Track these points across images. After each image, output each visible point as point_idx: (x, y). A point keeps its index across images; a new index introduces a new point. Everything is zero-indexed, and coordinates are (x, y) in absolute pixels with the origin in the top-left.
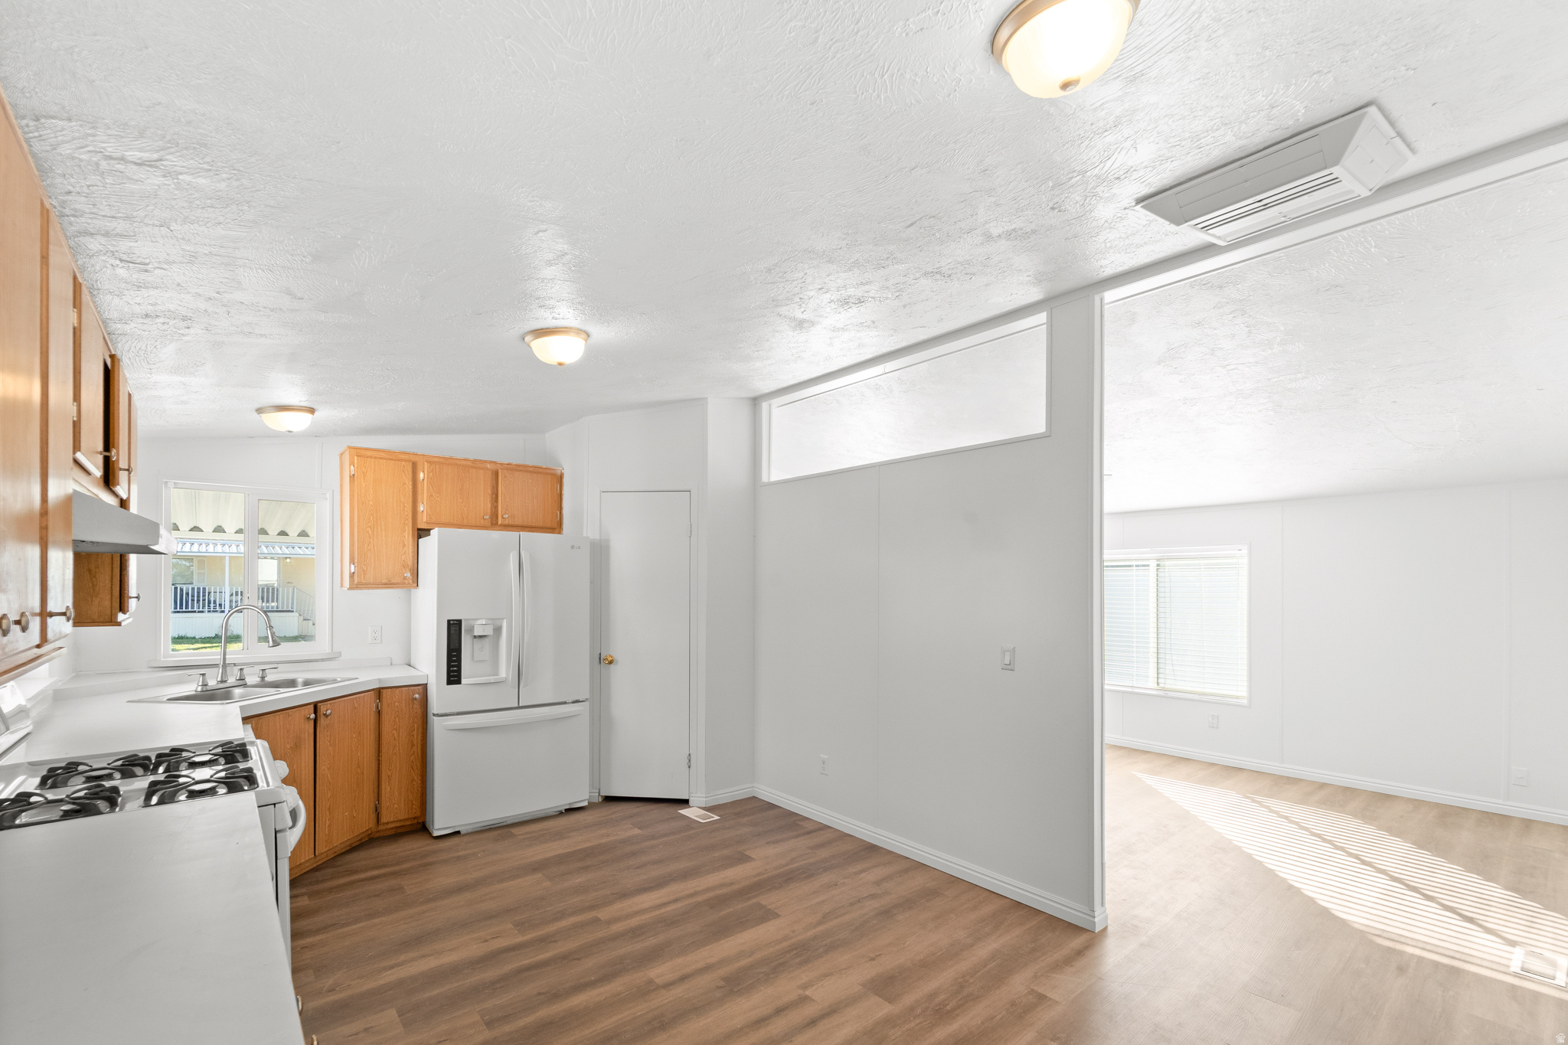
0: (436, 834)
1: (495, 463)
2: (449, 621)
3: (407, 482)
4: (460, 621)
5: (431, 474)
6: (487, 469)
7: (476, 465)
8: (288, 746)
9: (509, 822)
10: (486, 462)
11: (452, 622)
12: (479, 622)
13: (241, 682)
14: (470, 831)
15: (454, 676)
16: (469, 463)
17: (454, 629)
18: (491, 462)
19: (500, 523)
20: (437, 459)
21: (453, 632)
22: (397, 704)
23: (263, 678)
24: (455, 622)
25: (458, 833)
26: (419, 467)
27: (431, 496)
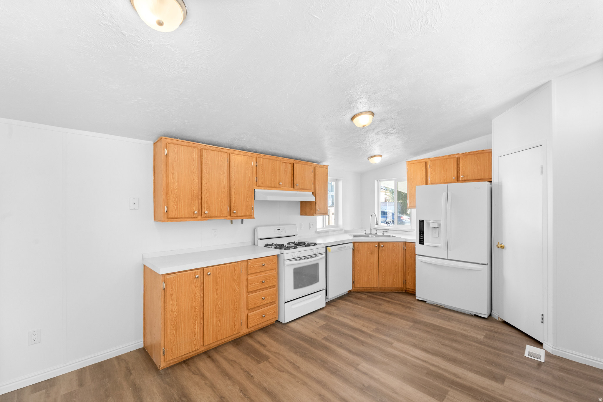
0: (417, 298)
1: (459, 154)
2: (420, 220)
3: (423, 170)
4: (424, 221)
5: (432, 165)
6: (455, 157)
7: (450, 157)
8: (369, 253)
9: (446, 307)
10: (454, 155)
11: (421, 221)
12: (431, 221)
13: (376, 234)
14: (430, 303)
15: (422, 242)
16: (448, 157)
17: (422, 223)
18: (457, 154)
19: (460, 180)
20: (434, 159)
21: (421, 224)
22: (410, 248)
23: (383, 234)
24: (422, 221)
25: (426, 302)
26: (428, 163)
27: (432, 173)
